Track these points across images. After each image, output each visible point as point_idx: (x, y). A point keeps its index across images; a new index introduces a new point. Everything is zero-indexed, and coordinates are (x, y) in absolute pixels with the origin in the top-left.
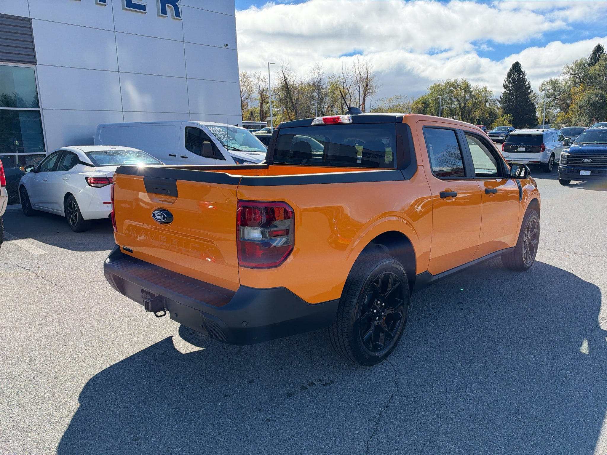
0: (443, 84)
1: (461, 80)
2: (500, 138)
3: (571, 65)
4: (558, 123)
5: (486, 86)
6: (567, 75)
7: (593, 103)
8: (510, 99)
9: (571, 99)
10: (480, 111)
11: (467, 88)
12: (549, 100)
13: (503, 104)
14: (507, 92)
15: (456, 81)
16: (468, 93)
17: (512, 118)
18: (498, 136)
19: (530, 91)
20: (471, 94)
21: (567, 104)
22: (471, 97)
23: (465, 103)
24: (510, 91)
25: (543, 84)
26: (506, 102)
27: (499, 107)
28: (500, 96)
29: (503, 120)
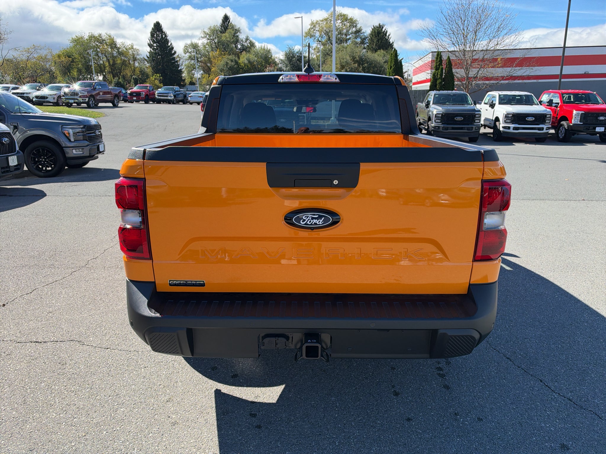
0: (86, 37)
1: (105, 34)
2: (169, 98)
3: (206, 31)
4: (204, 85)
5: (132, 44)
6: (204, 39)
7: (230, 67)
8: (157, 59)
9: (211, 62)
10: (130, 69)
11: (113, 44)
12: (193, 62)
13: (151, 63)
14: (152, 51)
15: (100, 35)
16: (115, 50)
17: (161, 78)
18: (167, 96)
19: (174, 52)
20: (119, 51)
21: (208, 66)
22: (119, 54)
23: (114, 61)
24: (155, 51)
25: (185, 46)
26: (153, 61)
27: (147, 66)
28: (147, 56)
29: (153, 79)
